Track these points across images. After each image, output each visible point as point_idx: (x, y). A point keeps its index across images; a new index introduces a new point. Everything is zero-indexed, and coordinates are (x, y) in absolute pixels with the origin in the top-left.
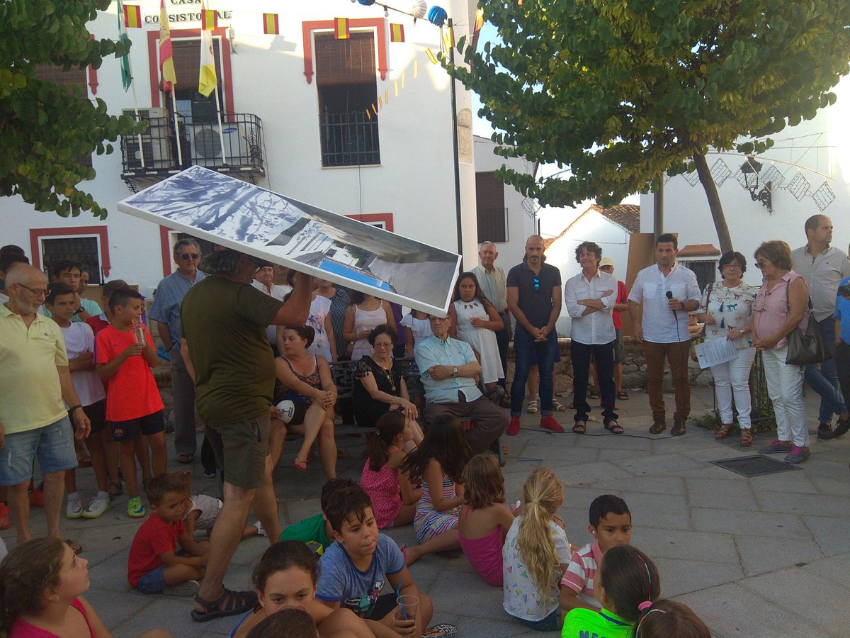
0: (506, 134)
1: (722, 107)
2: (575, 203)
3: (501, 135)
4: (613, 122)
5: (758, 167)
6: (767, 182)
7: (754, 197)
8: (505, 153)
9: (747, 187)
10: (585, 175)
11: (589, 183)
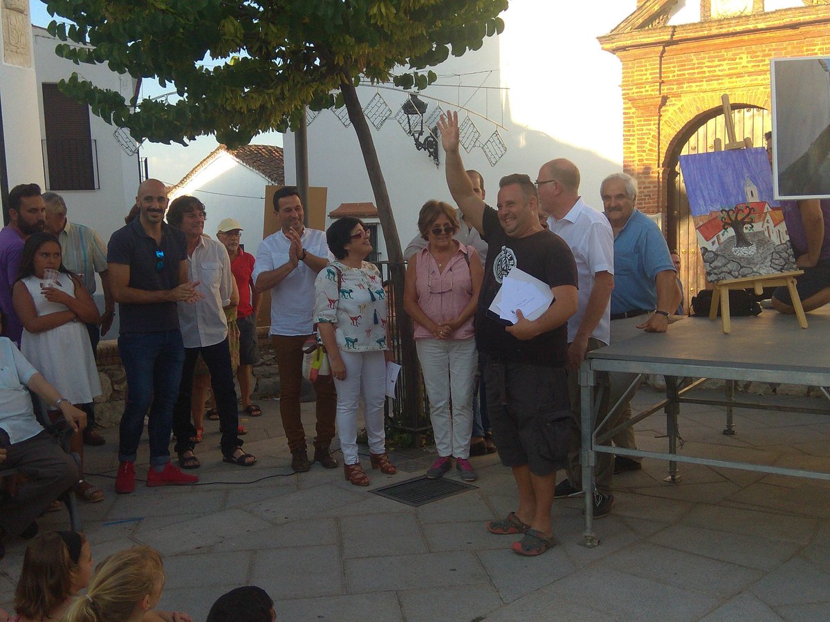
0: (72, 26)
1: (372, 21)
2: (185, 139)
3: (63, 25)
4: (231, 26)
5: (422, 107)
6: (432, 126)
7: (419, 145)
8: (74, 56)
9: (410, 132)
10: (198, 99)
11: (203, 111)
